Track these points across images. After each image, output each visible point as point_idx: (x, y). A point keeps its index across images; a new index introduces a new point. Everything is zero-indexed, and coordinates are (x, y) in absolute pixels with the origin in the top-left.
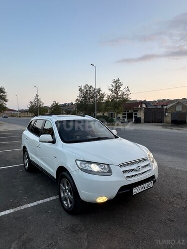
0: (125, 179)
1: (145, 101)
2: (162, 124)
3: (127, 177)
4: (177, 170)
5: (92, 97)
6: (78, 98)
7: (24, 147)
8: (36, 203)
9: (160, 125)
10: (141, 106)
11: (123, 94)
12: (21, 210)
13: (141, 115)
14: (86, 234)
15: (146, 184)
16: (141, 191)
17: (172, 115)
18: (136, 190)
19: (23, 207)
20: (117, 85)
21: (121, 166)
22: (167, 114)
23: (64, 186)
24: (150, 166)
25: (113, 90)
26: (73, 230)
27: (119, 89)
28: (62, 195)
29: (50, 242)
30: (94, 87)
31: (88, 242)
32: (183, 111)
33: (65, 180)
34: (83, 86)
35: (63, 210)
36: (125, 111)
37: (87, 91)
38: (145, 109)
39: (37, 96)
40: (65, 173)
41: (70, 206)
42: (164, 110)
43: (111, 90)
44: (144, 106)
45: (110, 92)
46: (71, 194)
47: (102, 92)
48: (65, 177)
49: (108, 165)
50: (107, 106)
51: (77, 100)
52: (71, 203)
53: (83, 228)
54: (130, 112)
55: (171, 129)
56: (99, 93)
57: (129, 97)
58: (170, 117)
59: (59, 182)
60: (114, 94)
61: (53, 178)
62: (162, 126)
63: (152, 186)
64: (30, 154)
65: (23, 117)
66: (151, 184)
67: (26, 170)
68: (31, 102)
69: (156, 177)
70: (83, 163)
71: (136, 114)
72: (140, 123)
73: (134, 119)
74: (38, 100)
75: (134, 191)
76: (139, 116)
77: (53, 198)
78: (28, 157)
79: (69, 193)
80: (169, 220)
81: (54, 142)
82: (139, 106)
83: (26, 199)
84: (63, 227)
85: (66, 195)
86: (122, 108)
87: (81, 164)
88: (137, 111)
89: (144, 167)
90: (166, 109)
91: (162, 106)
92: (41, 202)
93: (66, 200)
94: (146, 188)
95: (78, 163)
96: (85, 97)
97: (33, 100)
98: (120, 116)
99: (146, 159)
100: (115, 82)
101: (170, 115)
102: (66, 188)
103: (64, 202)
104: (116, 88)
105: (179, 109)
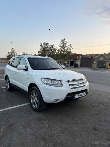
0: (70, 89)
1: (81, 54)
2: (91, 68)
3: (71, 88)
4: (100, 91)
5: (48, 51)
6: (40, 51)
7: (7, 76)
8: (15, 107)
9: (90, 69)
10: (79, 57)
11: (68, 49)
12: (6, 110)
13: (79, 62)
14: (47, 121)
15: (82, 93)
16: (79, 97)
17: (97, 63)
18: (76, 96)
19: (7, 109)
20: (64, 43)
21: (68, 82)
22: (94, 62)
23: (33, 95)
24: (85, 84)
25: (62, 46)
26: (39, 119)
27: (65, 45)
28: (32, 101)
29: (25, 125)
30: (50, 44)
31: (48, 125)
32: (104, 61)
33: (34, 92)
34: (43, 43)
35: (32, 110)
36: (69, 60)
37: (45, 46)
38: (81, 59)
39: (13, 49)
40: (34, 87)
41: (37, 106)
42: (93, 60)
43: (61, 46)
44: (80, 57)
45: (60, 48)
46: (38, 99)
47: (55, 47)
48: (34, 89)
49: (60, 81)
50: (57, 56)
51: (39, 52)
52: (37, 104)
53: (45, 118)
54: (71, 60)
55: (97, 71)
56: (53, 48)
57: (72, 50)
58: (96, 64)
59: (30, 93)
60: (62, 48)
61: (26, 91)
62: (91, 69)
63: (86, 95)
64: (10, 79)
65: (3, 62)
66: (85, 93)
67: (8, 90)
68: (9, 53)
69: (88, 90)
70: (45, 80)
71: (75, 62)
72: (78, 67)
73: (74, 65)
74: (13, 51)
75: (75, 96)
76: (77, 63)
77: (26, 104)
78: (9, 82)
79: (36, 99)
80: (95, 114)
81: (27, 70)
82: (78, 57)
83: (9, 105)
84: (33, 118)
85: (34, 100)
86: (67, 58)
87: (44, 80)
88: (76, 60)
89: (81, 83)
90: (94, 59)
91: (91, 57)
92: (18, 106)
93: (34, 104)
94: (82, 96)
95: (43, 80)
96: (44, 50)
97: (10, 51)
98: (66, 62)
99: (82, 80)
100: (63, 41)
101: (96, 63)
102: (34, 96)
103: (33, 105)
104: (64, 44)
105: (102, 59)
